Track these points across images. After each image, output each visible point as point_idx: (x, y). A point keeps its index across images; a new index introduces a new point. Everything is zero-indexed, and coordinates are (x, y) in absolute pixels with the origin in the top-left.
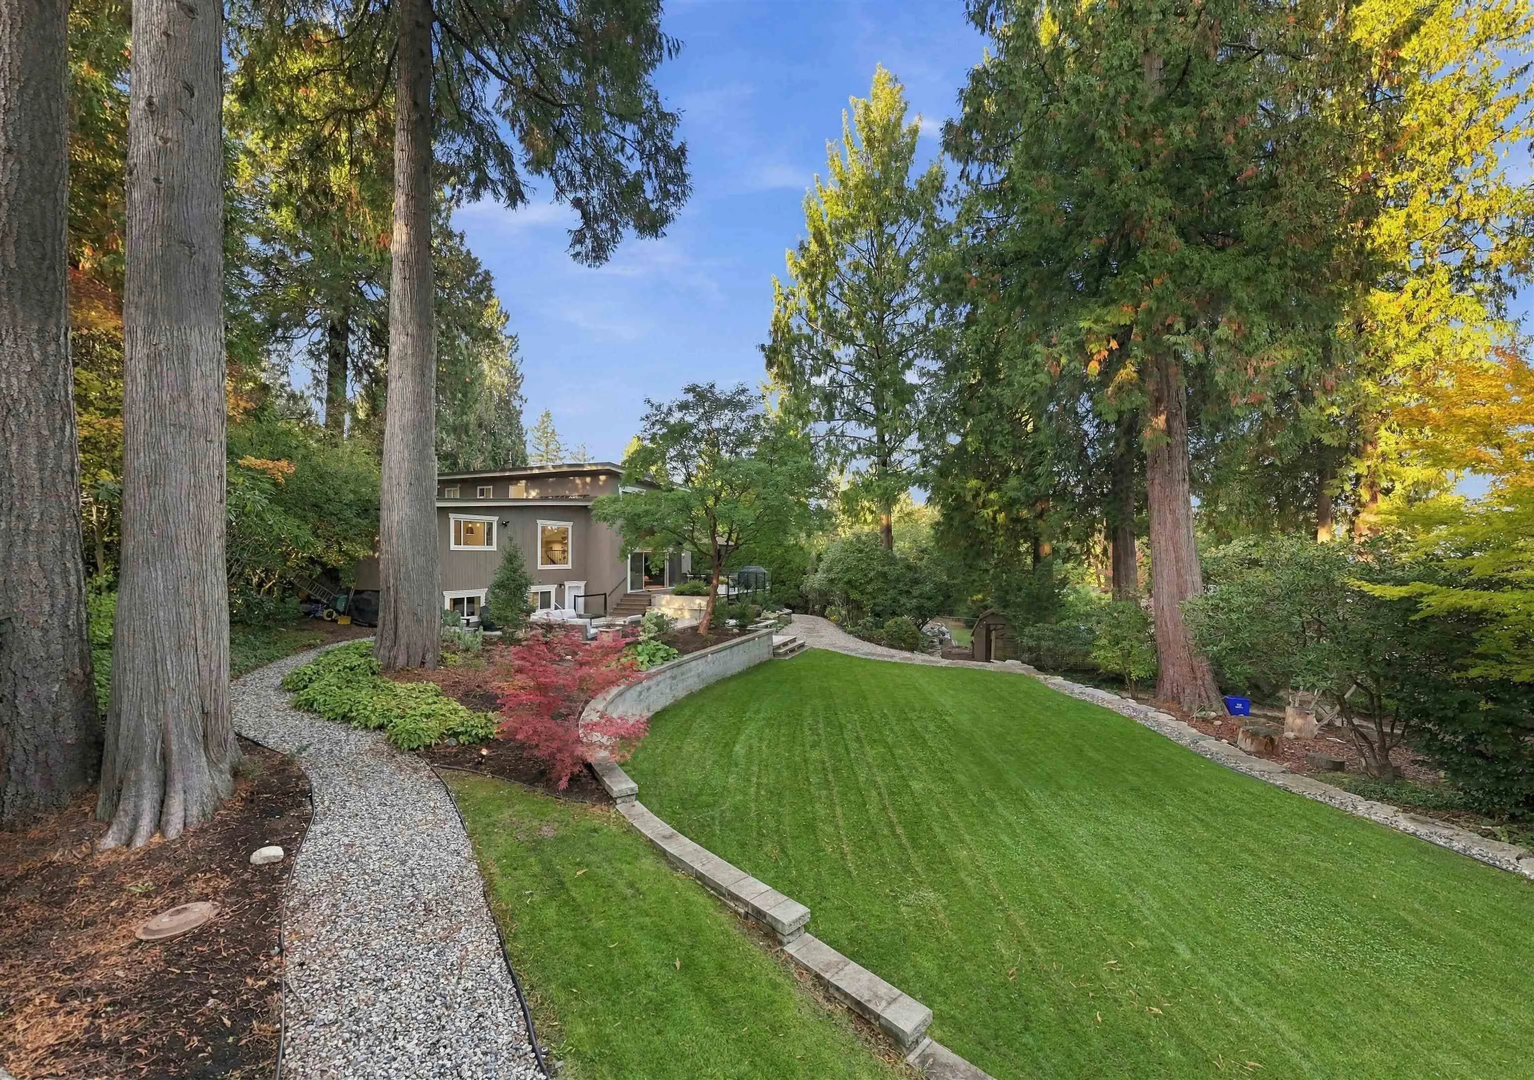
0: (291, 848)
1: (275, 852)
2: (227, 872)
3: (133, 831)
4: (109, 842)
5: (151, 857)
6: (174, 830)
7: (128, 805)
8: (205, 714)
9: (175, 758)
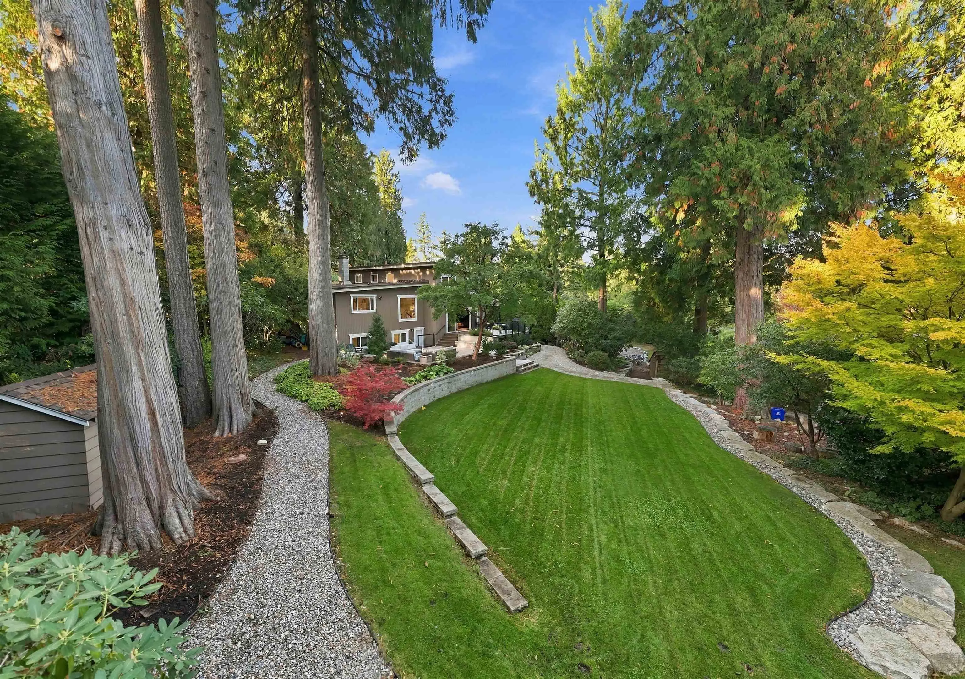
0: (270, 441)
1: (265, 442)
2: (250, 447)
3: (223, 431)
4: (217, 434)
5: (228, 440)
6: (235, 432)
7: (220, 423)
8: (241, 394)
9: (233, 408)
